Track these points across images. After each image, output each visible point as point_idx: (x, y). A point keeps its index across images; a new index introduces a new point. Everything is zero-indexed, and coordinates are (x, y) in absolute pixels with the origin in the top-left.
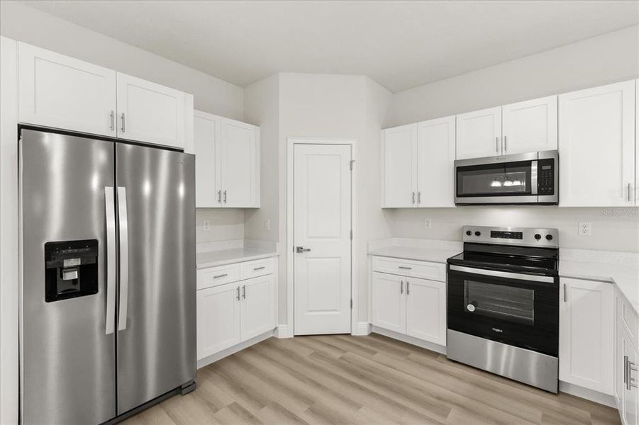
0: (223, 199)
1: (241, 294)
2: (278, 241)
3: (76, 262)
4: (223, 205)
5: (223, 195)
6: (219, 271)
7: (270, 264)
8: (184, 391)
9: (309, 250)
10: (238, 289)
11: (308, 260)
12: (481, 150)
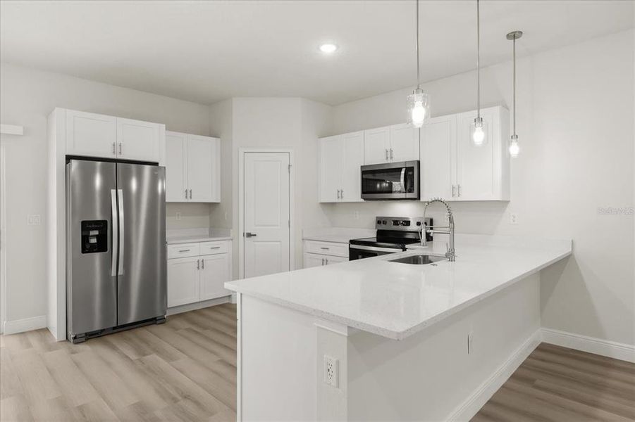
0: (189, 196)
1: (201, 265)
2: (231, 228)
3: (96, 233)
4: (190, 201)
5: (189, 193)
6: (184, 247)
7: (224, 245)
8: (158, 322)
9: (255, 235)
10: (198, 261)
11: (256, 243)
12: (377, 158)
